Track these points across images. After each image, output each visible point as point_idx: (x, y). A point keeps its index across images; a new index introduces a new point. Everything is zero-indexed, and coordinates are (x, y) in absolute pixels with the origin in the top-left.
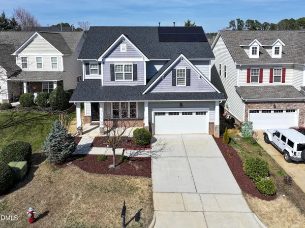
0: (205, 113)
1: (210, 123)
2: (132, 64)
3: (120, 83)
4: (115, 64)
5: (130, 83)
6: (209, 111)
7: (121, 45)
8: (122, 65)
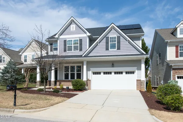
0: (133, 73)
1: (137, 80)
2: (79, 39)
3: (70, 53)
4: (67, 40)
5: (77, 53)
6: (136, 71)
7: (72, 26)
8: (72, 40)
